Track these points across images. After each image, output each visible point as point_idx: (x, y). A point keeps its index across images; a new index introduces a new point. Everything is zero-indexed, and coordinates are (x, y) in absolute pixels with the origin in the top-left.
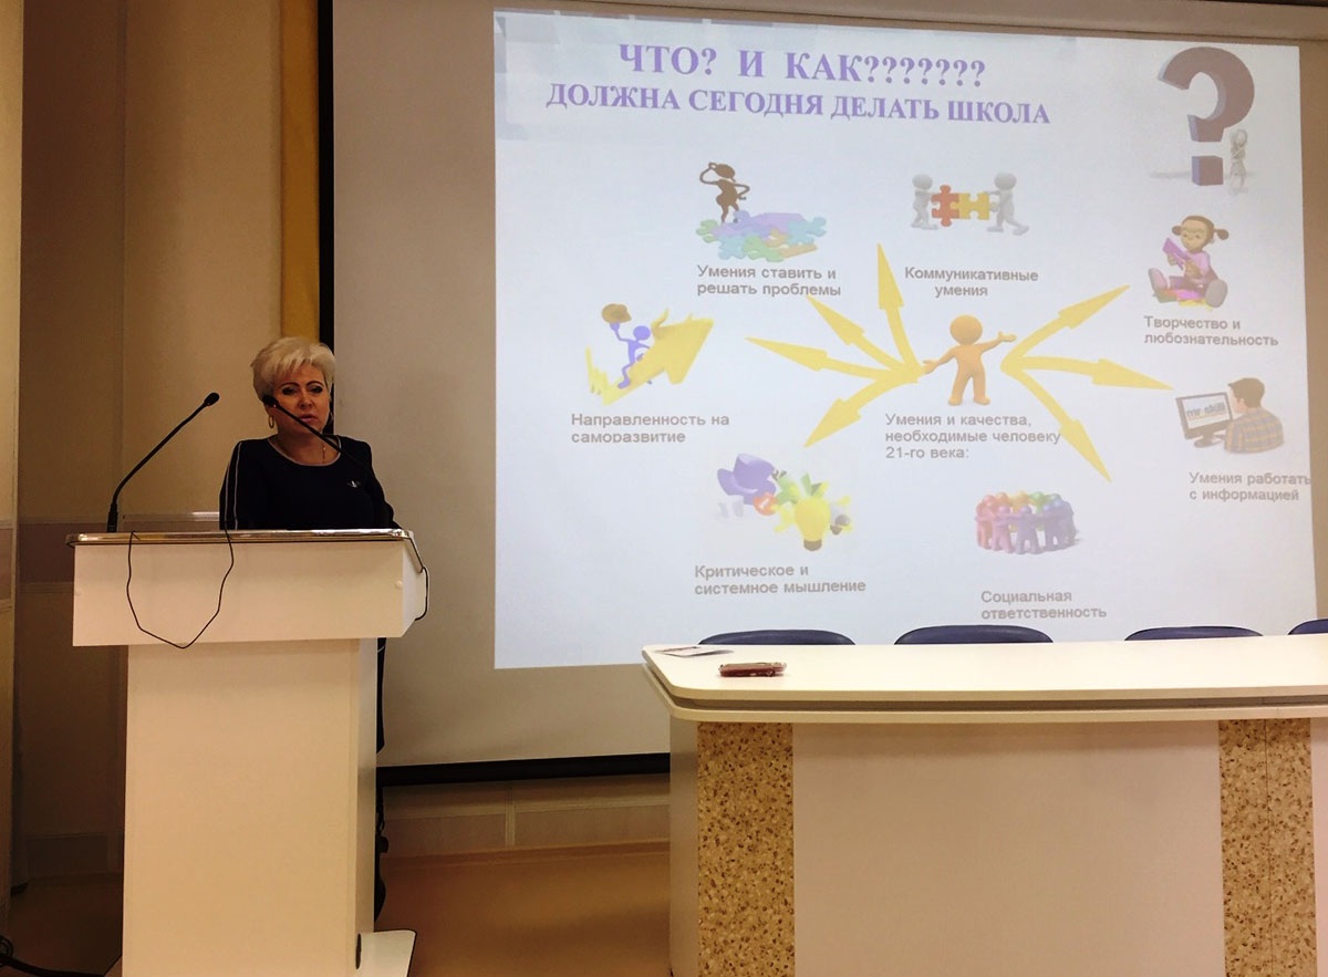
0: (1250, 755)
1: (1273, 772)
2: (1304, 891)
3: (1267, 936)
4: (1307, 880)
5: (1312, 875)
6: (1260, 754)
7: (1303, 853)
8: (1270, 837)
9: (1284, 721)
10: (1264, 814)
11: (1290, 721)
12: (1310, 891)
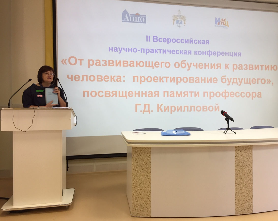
0: (241, 153)
1: (245, 156)
2: (251, 179)
3: (243, 187)
4: (251, 177)
5: (252, 176)
6: (243, 153)
7: (250, 171)
8: (244, 168)
9: (247, 146)
10: (243, 164)
11: (249, 146)
12: (252, 179)
